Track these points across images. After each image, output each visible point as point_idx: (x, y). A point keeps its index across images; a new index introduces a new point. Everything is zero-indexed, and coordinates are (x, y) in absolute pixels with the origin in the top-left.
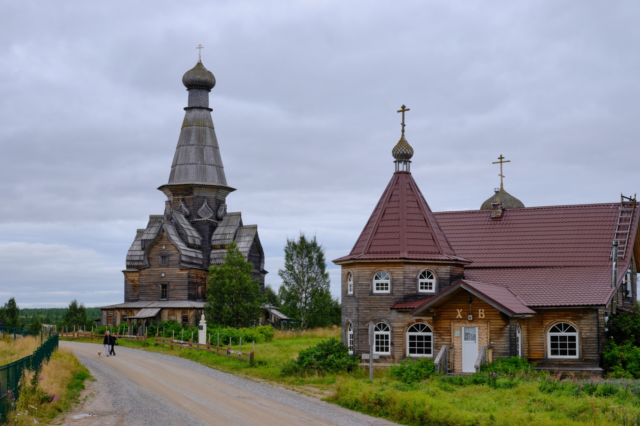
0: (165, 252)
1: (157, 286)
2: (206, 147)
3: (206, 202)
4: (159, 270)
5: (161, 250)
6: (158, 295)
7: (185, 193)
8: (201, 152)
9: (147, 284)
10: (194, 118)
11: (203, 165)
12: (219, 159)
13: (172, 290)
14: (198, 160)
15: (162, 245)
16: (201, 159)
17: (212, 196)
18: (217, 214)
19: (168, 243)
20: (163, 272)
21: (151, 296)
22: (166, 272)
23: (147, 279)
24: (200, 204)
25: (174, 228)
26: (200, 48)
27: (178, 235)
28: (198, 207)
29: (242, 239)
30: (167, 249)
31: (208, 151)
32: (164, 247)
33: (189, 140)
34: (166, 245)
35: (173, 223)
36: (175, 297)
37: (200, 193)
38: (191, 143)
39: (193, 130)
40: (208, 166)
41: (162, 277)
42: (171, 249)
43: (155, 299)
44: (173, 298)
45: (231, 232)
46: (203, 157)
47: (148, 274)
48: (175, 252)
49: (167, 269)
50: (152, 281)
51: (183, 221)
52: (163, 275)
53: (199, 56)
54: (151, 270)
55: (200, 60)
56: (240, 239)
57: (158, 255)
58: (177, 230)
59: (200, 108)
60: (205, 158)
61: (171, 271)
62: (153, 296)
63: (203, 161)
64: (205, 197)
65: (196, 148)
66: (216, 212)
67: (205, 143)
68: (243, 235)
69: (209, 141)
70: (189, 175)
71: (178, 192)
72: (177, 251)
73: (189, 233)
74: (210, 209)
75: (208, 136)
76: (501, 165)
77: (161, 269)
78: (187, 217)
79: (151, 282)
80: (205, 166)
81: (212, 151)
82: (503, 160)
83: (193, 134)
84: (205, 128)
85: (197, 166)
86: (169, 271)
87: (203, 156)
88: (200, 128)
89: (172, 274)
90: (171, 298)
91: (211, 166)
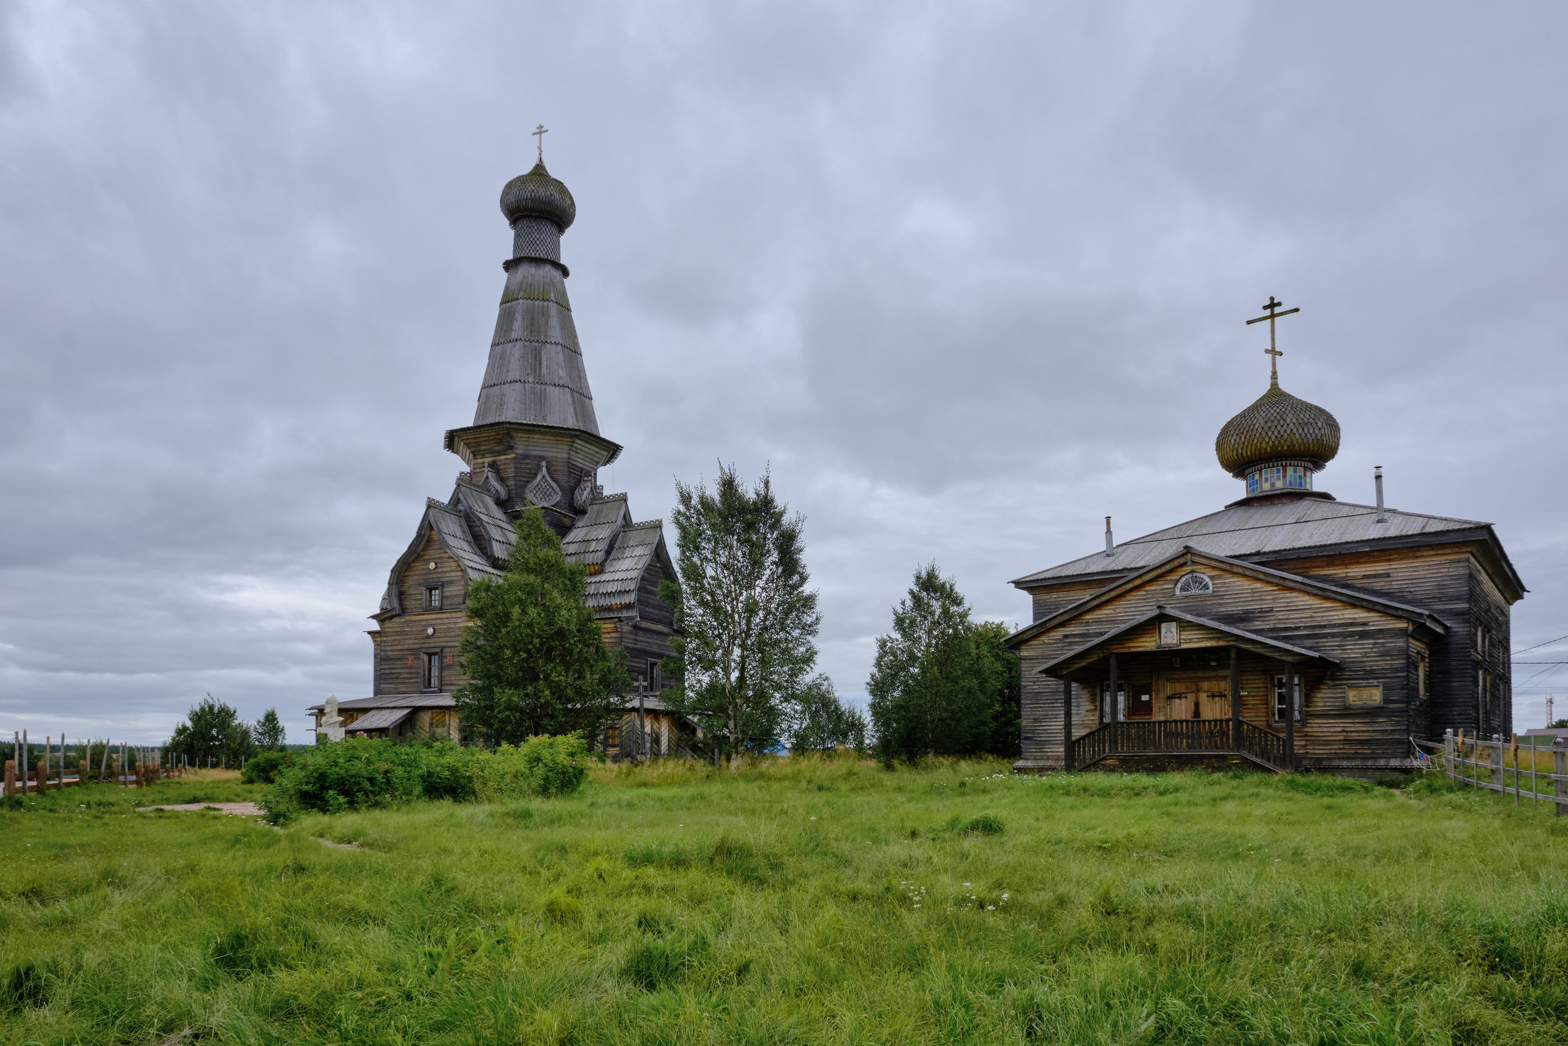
0: (435, 576)
1: (418, 659)
2: (548, 346)
3: (544, 469)
4: (422, 620)
5: (425, 572)
6: (418, 680)
7: (497, 448)
8: (536, 357)
9: (397, 653)
10: (522, 281)
11: (539, 386)
12: (580, 378)
13: (449, 665)
14: (528, 374)
15: (428, 561)
16: (535, 371)
17: (560, 455)
18: (573, 498)
19: (442, 555)
20: (430, 625)
21: (403, 683)
22: (437, 624)
23: (396, 642)
24: (531, 474)
25: (463, 522)
26: (540, 133)
27: (470, 539)
28: (526, 479)
29: (628, 553)
30: (440, 570)
31: (553, 357)
32: (432, 565)
33: (508, 331)
34: (438, 561)
35: (460, 511)
36: (455, 682)
37: (531, 448)
38: (514, 336)
39: (520, 308)
40: (550, 389)
41: (428, 637)
42: (449, 569)
43: (414, 689)
44: (451, 685)
45: (600, 537)
46: (540, 368)
47: (399, 629)
48: (456, 575)
49: (439, 616)
50: (406, 647)
51: (487, 508)
52: (430, 631)
53: (538, 152)
54: (406, 621)
55: (541, 160)
56: (623, 553)
57: (420, 585)
58: (470, 527)
59: (538, 261)
60: (544, 370)
61: (447, 621)
62: (408, 683)
63: (540, 376)
64: (543, 458)
65: (525, 346)
66: (570, 492)
67: (546, 336)
68: (630, 544)
69: (555, 333)
70: (505, 406)
71: (482, 448)
72: (460, 574)
73: (495, 534)
74: (553, 484)
75: (554, 321)
76: (1273, 323)
77: (425, 617)
78: (501, 503)
79: (406, 650)
80: (543, 387)
81: (561, 356)
82: (1277, 310)
83: (519, 317)
84: (545, 304)
85: (525, 387)
86: (443, 621)
87: (540, 364)
88: (534, 305)
89: (449, 628)
90: (447, 685)
91: (557, 389)
